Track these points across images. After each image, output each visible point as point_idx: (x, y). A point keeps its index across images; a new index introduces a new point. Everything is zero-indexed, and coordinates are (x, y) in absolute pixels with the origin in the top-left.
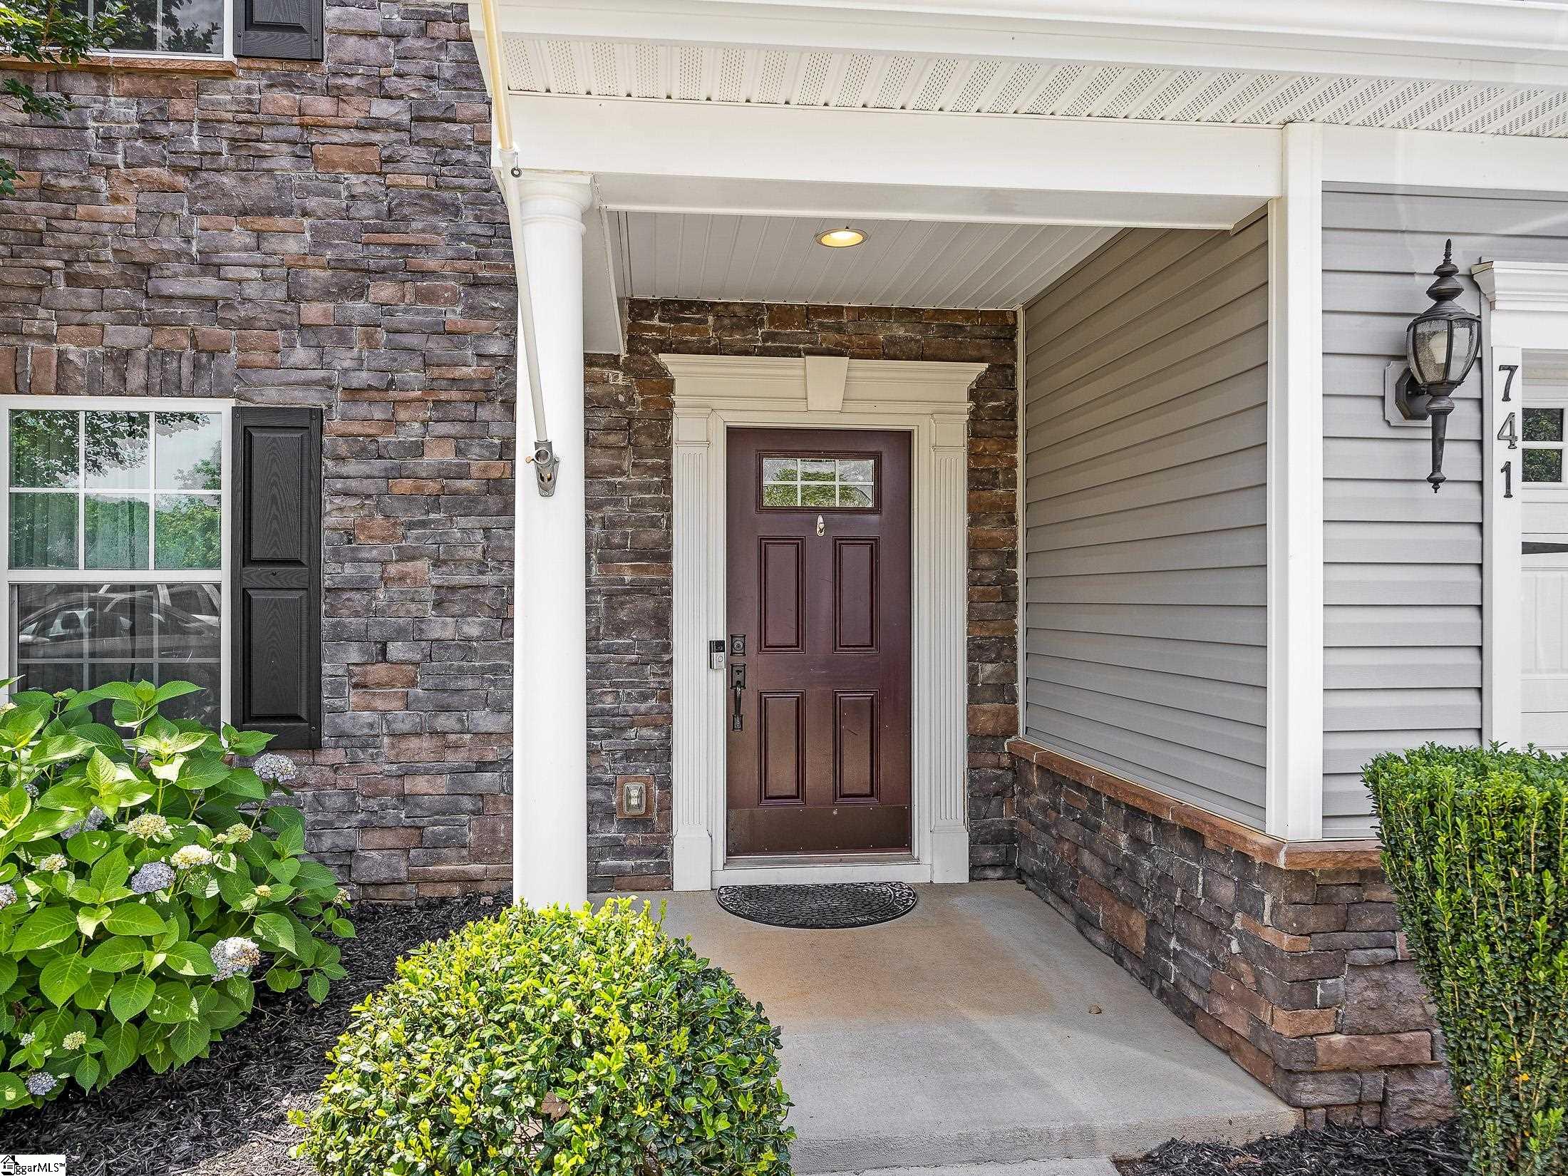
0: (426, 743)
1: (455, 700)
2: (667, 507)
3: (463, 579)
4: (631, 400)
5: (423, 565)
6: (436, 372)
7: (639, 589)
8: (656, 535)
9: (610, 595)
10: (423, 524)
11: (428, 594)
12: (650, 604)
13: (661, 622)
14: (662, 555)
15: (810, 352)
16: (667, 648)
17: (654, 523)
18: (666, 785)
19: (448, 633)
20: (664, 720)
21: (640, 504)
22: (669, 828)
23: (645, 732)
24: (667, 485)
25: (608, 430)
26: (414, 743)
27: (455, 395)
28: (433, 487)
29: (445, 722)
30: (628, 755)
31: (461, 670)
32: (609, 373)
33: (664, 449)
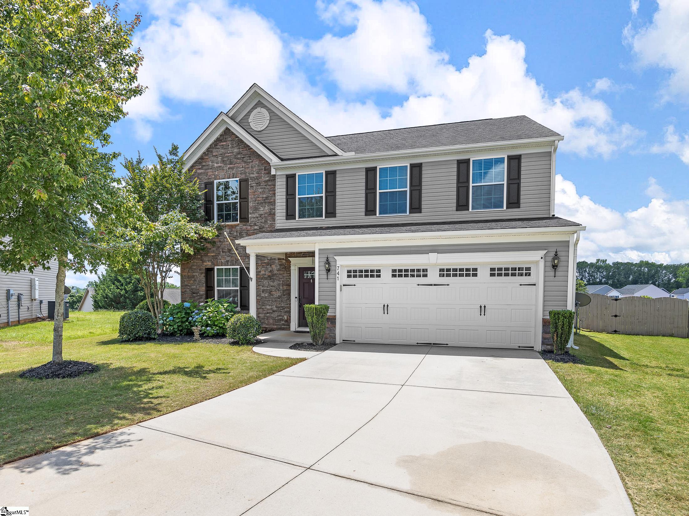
0: (261, 310)
1: (264, 304)
2: (290, 279)
3: (265, 288)
4: (285, 264)
5: (261, 287)
6: (262, 261)
7: (286, 290)
8: (289, 282)
9: (283, 291)
10: (261, 281)
11: (261, 290)
12: (288, 292)
13: (289, 294)
14: (289, 285)
15: (309, 257)
16: (290, 298)
17: (288, 281)
18: (290, 317)
19: (264, 296)
20: (290, 308)
21: (287, 278)
22: (290, 322)
23: (287, 309)
24: (290, 276)
25: (283, 268)
26: (260, 310)
27: (264, 264)
28: (262, 276)
29: (264, 307)
30: (285, 312)
31: (265, 301)
32: (283, 261)
33: (290, 271)
